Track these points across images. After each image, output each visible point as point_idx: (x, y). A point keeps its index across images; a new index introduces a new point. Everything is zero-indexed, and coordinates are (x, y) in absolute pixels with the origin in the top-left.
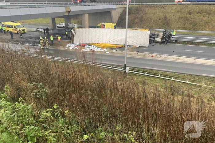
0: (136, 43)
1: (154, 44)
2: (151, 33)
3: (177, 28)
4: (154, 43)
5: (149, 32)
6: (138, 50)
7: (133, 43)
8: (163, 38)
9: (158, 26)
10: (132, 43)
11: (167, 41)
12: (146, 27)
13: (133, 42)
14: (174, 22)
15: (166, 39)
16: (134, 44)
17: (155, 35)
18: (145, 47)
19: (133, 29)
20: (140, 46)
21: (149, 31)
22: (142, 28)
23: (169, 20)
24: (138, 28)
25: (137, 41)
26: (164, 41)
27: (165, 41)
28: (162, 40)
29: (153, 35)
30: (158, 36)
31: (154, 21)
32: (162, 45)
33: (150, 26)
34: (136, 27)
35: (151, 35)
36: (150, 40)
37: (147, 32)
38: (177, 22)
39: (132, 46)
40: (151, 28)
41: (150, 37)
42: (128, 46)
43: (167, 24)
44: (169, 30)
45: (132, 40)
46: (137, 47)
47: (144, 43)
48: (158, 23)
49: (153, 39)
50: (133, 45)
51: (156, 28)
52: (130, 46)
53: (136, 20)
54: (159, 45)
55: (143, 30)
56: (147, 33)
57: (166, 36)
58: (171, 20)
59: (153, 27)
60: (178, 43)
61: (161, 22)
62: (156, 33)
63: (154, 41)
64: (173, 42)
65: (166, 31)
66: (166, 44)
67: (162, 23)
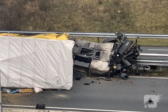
0: (33, 80)
1: (88, 79)
2: (76, 45)
3: (151, 28)
4: (88, 75)
5: (71, 44)
6: (41, 103)
7: (22, 78)
8: (113, 61)
9: (97, 23)
10: (20, 80)
11: (128, 68)
12: (60, 26)
13: (21, 75)
14: (141, 12)
15: (122, 64)
16: (27, 83)
17: (90, 51)
18: (63, 91)
19: (21, 34)
20: (47, 87)
21: (69, 38)
22: (49, 30)
23: (128, 4)
24: (35, 29)
25: (34, 72)
26: (119, 68)
27: (122, 69)
28: (111, 66)
29: (84, 51)
30: (98, 54)
31: (84, 9)
32: (114, 81)
33: (72, 25)
34: (31, 28)
35: (77, 50)
36: (75, 66)
37: (64, 41)
38: (150, 12)
39: (20, 91)
40: (75, 30)
41: (76, 57)
42: (8, 91)
43: (124, 17)
44: (131, 36)
45: (19, 71)
46: (37, 90)
47: (56, 77)
48: (95, 14)
49: (86, 65)
50: (23, 85)
51: (90, 30)
52: (12, 89)
53: (28, 7)
54: (103, 82)
55: (52, 37)
56: (64, 48)
57: (124, 53)
58: (131, 5)
59: (83, 28)
60: (161, 74)
61: (105, 12)
62: (93, 45)
63: (87, 69)
64: (144, 73)
65: (120, 38)
66: (126, 77)
67: (107, 14)
